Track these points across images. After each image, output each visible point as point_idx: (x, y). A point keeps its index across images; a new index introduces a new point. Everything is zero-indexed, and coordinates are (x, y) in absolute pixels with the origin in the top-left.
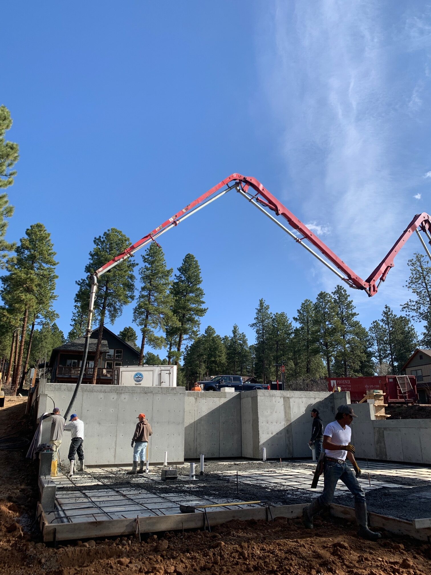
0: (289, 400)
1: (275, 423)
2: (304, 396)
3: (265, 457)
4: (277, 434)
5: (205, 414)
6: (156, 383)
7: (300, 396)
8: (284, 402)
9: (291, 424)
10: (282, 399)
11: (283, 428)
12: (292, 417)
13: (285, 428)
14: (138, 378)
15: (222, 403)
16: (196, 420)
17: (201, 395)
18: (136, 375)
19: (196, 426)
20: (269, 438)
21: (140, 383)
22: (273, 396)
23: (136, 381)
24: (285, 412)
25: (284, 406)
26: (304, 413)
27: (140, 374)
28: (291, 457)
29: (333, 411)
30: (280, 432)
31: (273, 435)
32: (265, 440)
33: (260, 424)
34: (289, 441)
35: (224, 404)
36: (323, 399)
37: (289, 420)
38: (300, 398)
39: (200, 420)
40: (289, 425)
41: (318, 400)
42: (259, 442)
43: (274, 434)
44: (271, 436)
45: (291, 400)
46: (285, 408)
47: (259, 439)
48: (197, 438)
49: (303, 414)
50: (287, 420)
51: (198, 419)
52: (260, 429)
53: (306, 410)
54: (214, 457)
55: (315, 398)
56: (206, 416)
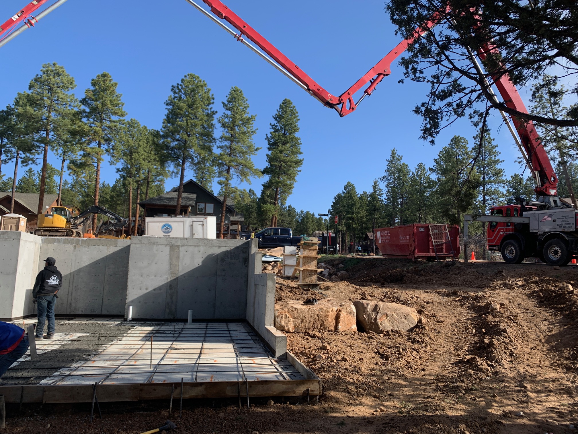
0: (179, 249)
1: (153, 277)
2: (203, 245)
3: (130, 316)
4: (154, 290)
5: (86, 264)
6: (187, 235)
7: (196, 245)
8: (170, 251)
9: (177, 279)
10: (168, 248)
11: (163, 283)
12: (180, 269)
13: (167, 283)
14: (167, 229)
15: (112, 252)
16: (73, 271)
17: (82, 243)
18: (165, 226)
19: (72, 278)
20: (141, 295)
21: (169, 234)
22: (154, 244)
23: (164, 232)
24: (171, 264)
25: (170, 256)
26: (200, 264)
27: (169, 226)
28: (172, 318)
29: (245, 263)
30: (160, 288)
31: (148, 291)
32: (135, 297)
33: (130, 277)
34: (171, 299)
35: (114, 253)
36: (232, 248)
37: (175, 274)
38: (195, 246)
39: (79, 271)
40: (175, 279)
41: (223, 249)
42: (126, 299)
43: (150, 289)
44: (146, 291)
45: (181, 249)
46: (171, 259)
47: (126, 295)
48: (72, 292)
49: (198, 266)
50: (172, 273)
51: (76, 269)
52: (129, 283)
53: (203, 262)
54: (94, 313)
55: (220, 247)
56: (87, 266)
